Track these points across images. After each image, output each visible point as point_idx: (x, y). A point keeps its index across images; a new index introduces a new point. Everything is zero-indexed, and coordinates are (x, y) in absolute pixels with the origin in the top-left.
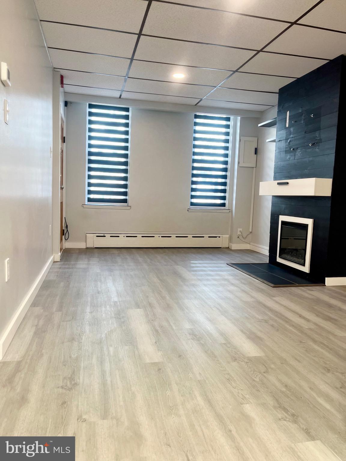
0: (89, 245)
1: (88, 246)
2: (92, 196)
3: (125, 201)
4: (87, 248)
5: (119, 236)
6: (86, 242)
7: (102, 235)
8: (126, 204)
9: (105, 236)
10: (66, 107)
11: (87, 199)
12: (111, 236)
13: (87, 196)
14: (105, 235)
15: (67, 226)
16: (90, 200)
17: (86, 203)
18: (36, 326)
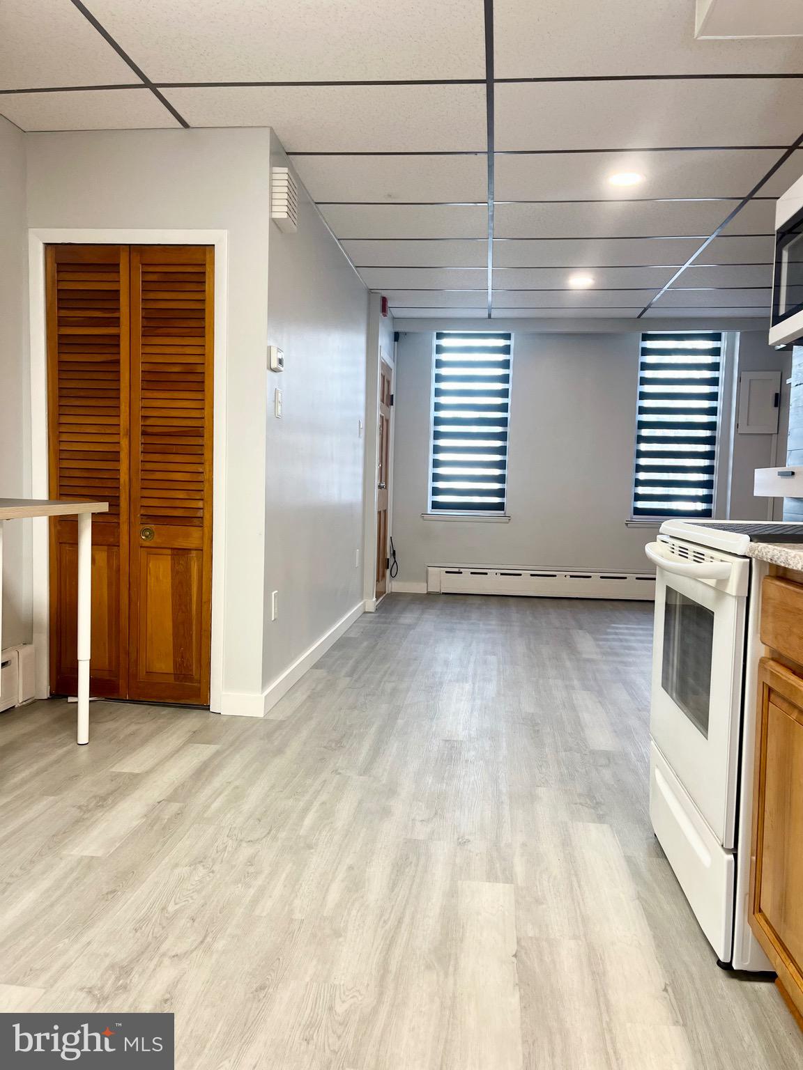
0: (434, 588)
1: (430, 590)
2: (441, 499)
3: (500, 507)
4: (429, 594)
5: (486, 574)
6: (427, 583)
7: (457, 570)
8: (502, 512)
9: (461, 573)
10: (396, 343)
11: (430, 505)
12: (472, 573)
13: (431, 498)
14: (462, 570)
15: (394, 552)
16: (436, 505)
17: (429, 510)
18: (313, 689)
